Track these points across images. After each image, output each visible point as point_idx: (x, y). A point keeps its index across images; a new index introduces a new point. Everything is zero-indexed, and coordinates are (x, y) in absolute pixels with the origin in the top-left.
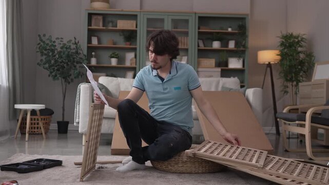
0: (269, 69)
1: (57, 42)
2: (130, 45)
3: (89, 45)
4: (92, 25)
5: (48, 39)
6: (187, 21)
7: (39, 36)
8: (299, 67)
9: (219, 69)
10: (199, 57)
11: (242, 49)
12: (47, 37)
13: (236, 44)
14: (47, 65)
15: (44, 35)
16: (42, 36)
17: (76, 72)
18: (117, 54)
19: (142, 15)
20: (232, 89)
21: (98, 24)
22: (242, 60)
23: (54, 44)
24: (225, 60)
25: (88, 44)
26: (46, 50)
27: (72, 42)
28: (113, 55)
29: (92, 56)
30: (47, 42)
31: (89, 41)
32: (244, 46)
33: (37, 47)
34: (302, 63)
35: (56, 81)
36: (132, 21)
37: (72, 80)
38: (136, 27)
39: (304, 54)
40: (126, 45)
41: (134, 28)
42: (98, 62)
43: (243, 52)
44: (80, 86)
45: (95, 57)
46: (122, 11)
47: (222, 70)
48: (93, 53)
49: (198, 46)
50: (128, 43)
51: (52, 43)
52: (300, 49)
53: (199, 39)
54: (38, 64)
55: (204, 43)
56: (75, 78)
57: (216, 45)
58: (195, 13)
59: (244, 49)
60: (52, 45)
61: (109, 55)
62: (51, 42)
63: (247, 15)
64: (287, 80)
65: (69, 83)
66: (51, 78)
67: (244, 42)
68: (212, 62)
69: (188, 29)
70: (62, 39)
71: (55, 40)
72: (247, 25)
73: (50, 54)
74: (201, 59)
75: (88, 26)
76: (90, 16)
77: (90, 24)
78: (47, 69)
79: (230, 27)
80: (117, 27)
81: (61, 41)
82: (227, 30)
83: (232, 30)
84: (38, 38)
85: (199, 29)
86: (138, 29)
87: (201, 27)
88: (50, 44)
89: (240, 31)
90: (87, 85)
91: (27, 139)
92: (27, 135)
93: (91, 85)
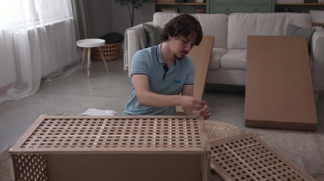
44: (127, 32)
90: (133, 31)
91: (88, 76)
92: (88, 72)
93: (137, 31)
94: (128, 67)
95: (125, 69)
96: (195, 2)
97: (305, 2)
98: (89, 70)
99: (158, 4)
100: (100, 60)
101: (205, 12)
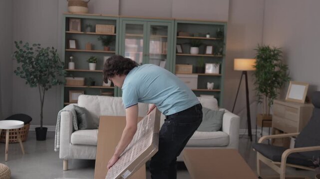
0: (244, 76)
1: (35, 48)
2: (109, 50)
3: (67, 50)
4: (70, 30)
5: (25, 46)
6: (166, 28)
7: (16, 42)
8: (274, 79)
9: (196, 76)
10: (177, 63)
11: (219, 55)
12: (24, 44)
13: (214, 51)
14: (24, 74)
15: (21, 42)
16: (18, 42)
17: (54, 81)
18: (96, 59)
19: (121, 20)
20: (210, 110)
21: (76, 29)
22: (218, 66)
23: (31, 51)
24: (202, 66)
25: (66, 48)
26: (23, 57)
27: (49, 50)
28: (91, 60)
29: (70, 60)
30: (24, 49)
31: (67, 45)
32: (221, 53)
33: (14, 55)
34: (276, 75)
35: (34, 88)
36: (111, 26)
37: (50, 87)
38: (115, 33)
39: (279, 67)
40: (105, 50)
41: (112, 33)
42: (76, 67)
43: (220, 59)
44: (60, 113)
45: (73, 61)
46: (101, 16)
47: (199, 76)
48: (71, 58)
49: (177, 52)
50: (107, 48)
51: (30, 50)
52: (275, 62)
53: (177, 44)
54: (15, 72)
55: (182, 48)
56: (53, 85)
57: (194, 51)
58: (175, 20)
59: (221, 56)
60: (30, 53)
61: (88, 60)
62: (28, 50)
63: (226, 22)
64: (261, 91)
65: (47, 89)
66: (28, 85)
67: (221, 49)
68: (190, 68)
69: (167, 35)
70: (39, 45)
71: (32, 47)
72: (225, 33)
73: (27, 61)
74: (179, 65)
75: (66, 30)
76: (68, 20)
77: (67, 28)
78: (24, 78)
79: (208, 34)
80: (95, 32)
81: (39, 48)
82: (206, 37)
83: (210, 37)
84: (15, 45)
85: (178, 35)
86: (117, 34)
87: (180, 33)
88: (27, 51)
89: (218, 39)
90: (67, 112)
91: (6, 160)
92: (6, 155)
93: (71, 112)
94: (59, 148)
95: (55, 150)
96: (102, 86)
97: (198, 88)
98: (7, 153)
99: (67, 86)
100: (17, 143)
101: (113, 95)
